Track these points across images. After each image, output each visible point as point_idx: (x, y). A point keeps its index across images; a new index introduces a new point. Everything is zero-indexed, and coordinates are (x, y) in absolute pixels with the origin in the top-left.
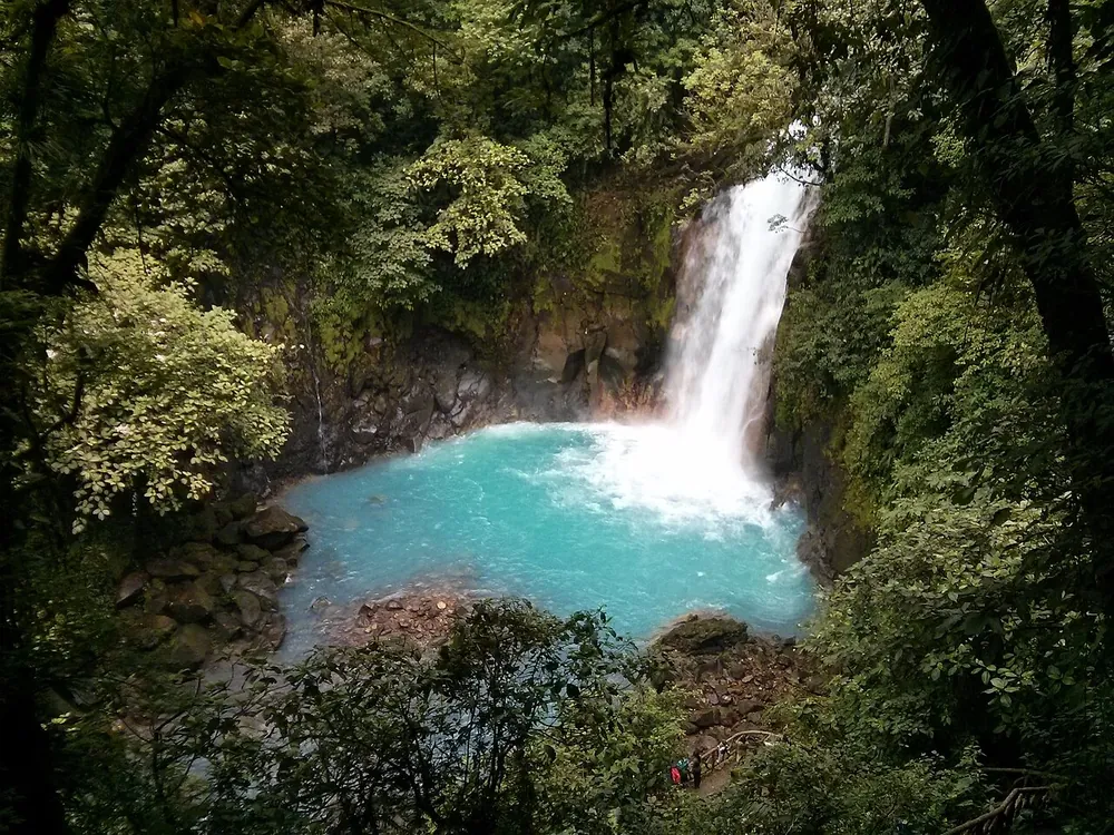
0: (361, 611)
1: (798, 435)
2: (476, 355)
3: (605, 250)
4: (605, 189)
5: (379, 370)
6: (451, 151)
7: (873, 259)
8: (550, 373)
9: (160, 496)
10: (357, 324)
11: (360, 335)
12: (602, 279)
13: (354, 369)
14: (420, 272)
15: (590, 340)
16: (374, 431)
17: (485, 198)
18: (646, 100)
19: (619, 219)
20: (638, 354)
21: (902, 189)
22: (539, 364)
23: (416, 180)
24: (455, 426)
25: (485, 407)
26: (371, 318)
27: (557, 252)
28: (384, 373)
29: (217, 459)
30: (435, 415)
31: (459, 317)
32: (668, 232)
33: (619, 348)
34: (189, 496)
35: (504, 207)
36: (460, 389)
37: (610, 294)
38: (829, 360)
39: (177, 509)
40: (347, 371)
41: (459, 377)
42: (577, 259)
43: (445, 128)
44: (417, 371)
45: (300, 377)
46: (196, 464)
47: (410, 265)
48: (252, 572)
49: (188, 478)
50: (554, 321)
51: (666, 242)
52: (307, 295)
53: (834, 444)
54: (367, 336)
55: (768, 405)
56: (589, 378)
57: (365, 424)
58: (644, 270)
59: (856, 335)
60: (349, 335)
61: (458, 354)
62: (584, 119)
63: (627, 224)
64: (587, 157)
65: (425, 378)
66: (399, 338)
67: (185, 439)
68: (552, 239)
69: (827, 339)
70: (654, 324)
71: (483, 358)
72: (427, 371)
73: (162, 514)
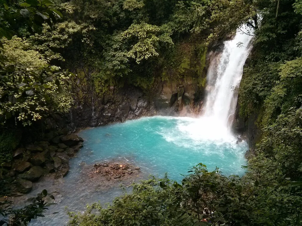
0: (94, 166)
1: (246, 119)
2: (144, 94)
3: (185, 61)
4: (185, 43)
5: (113, 96)
6: (136, 27)
7: (272, 56)
8: (166, 100)
9: (22, 118)
10: (106, 81)
11: (107, 85)
12: (184, 71)
13: (105, 96)
14: (125, 64)
15: (179, 90)
16: (110, 115)
17: (146, 41)
18: (198, 12)
19: (189, 52)
20: (195, 95)
21: (282, 31)
22: (163, 97)
23: (125, 36)
24: (136, 116)
25: (146, 110)
26: (111, 80)
27: (170, 63)
28: (114, 98)
29: (45, 109)
30: (130, 112)
31: (138, 82)
32: (205, 56)
33: (189, 93)
34: (33, 119)
35: (151, 44)
36: (138, 104)
37: (186, 76)
38: (257, 89)
39: (30, 125)
40: (102, 96)
41: (138, 101)
42: (176, 65)
43: (135, 21)
44: (125, 98)
45: (87, 96)
46: (37, 110)
47: (122, 62)
48: (62, 152)
49: (33, 114)
50: (168, 84)
51: (205, 59)
52: (91, 72)
53: (258, 120)
54: (109, 86)
55: (236, 110)
56: (179, 102)
57: (107, 113)
58: (198, 69)
59: (267, 81)
60: (103, 85)
61: (138, 93)
62: (178, 19)
63: (192, 53)
64: (180, 31)
65: (127, 100)
66: (119, 87)
67: (34, 101)
68: (168, 58)
69: (256, 82)
70: (200, 86)
71: (146, 95)
72: (128, 98)
73: (24, 126)
